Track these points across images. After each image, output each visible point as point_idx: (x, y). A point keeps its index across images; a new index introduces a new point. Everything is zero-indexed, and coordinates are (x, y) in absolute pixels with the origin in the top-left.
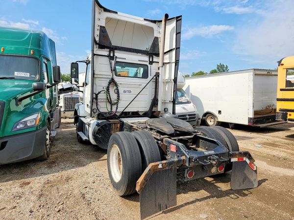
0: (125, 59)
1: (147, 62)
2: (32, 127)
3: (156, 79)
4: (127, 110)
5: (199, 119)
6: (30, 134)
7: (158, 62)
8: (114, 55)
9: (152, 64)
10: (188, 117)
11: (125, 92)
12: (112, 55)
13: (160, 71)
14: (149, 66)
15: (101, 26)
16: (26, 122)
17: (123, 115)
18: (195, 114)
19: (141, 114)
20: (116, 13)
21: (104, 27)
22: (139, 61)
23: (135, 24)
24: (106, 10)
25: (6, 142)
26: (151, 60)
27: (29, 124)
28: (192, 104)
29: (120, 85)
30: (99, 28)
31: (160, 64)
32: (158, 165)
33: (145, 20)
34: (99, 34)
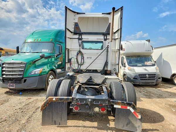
0: (88, 39)
1: (103, 39)
2: (37, 74)
3: (107, 50)
4: (88, 69)
5: (160, 78)
6: (36, 77)
7: (109, 39)
8: (81, 37)
9: (106, 40)
10: (147, 76)
11: (88, 58)
12: (80, 37)
13: (109, 45)
14: (104, 42)
15: (75, 23)
16: (35, 72)
17: (87, 72)
18: (155, 75)
19: (99, 71)
20: (85, 13)
21: (77, 23)
22: (97, 39)
23: (93, 17)
24: (78, 13)
25: (26, 80)
26: (105, 38)
27: (36, 73)
28: (156, 66)
29: (84, 54)
30: (74, 24)
31: (110, 40)
32: (53, 98)
33: (102, 14)
34: (74, 27)
